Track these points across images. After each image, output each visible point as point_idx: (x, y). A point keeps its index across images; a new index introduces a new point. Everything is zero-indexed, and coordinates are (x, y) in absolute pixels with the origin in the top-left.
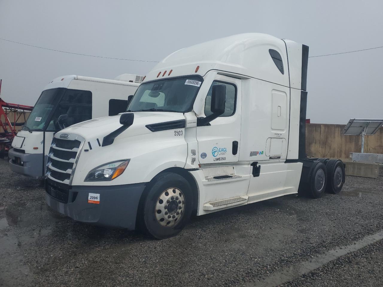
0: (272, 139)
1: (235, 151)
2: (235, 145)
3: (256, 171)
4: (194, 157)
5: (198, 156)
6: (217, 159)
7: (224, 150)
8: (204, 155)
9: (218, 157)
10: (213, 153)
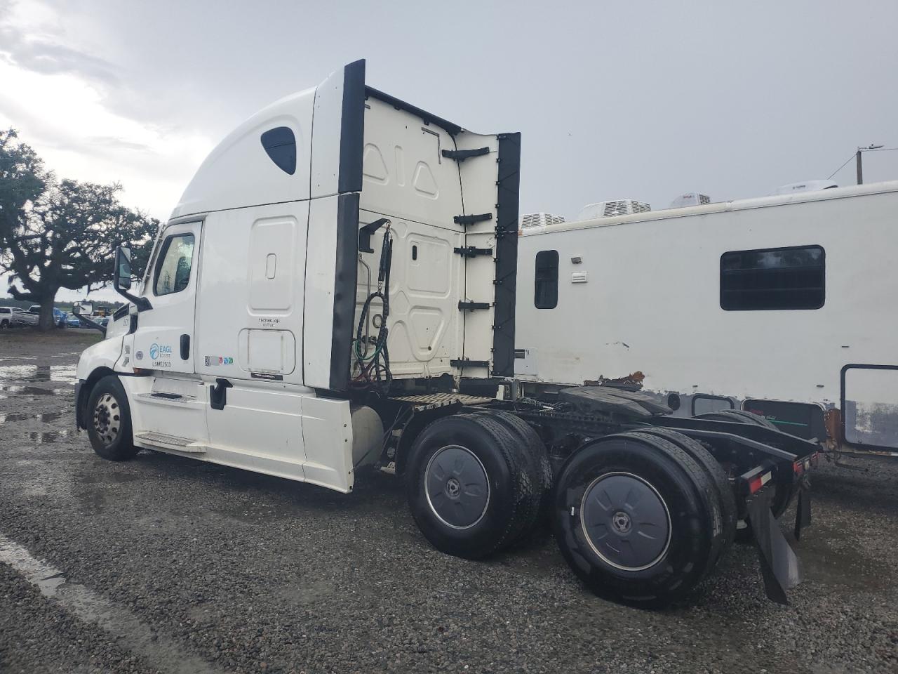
0: (251, 331)
1: (185, 354)
2: (185, 343)
3: (218, 398)
4: (127, 355)
5: (132, 356)
6: (159, 364)
7: (167, 350)
8: (140, 355)
9: (158, 360)
10: (153, 352)
